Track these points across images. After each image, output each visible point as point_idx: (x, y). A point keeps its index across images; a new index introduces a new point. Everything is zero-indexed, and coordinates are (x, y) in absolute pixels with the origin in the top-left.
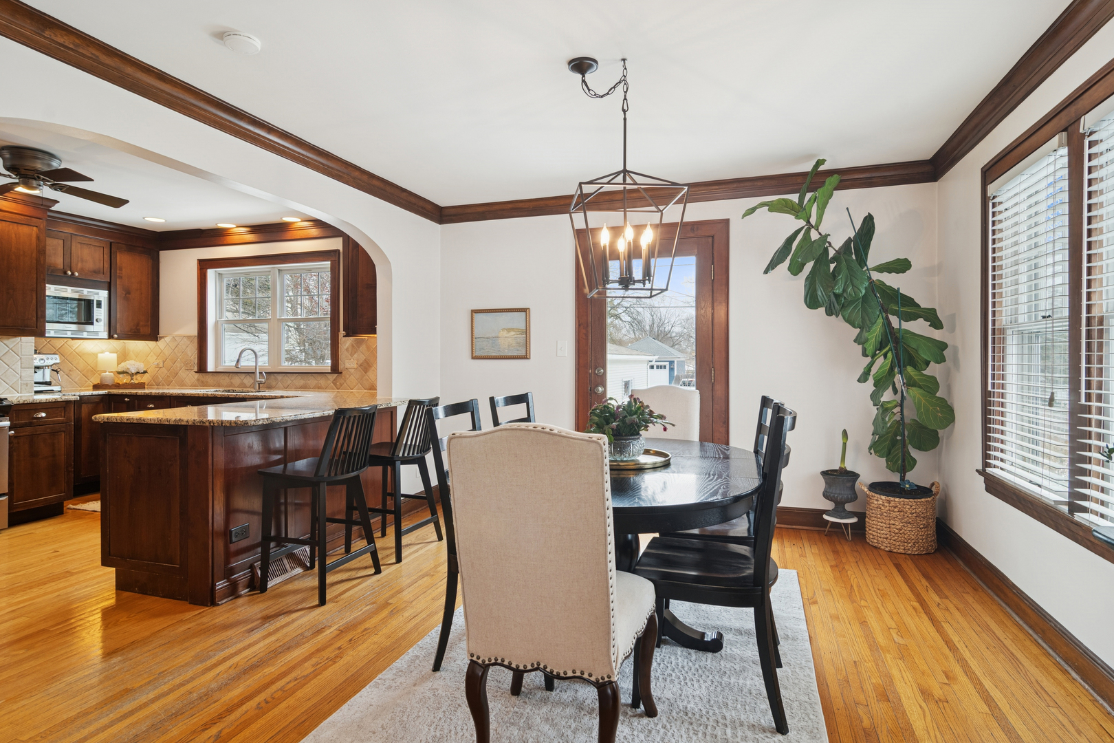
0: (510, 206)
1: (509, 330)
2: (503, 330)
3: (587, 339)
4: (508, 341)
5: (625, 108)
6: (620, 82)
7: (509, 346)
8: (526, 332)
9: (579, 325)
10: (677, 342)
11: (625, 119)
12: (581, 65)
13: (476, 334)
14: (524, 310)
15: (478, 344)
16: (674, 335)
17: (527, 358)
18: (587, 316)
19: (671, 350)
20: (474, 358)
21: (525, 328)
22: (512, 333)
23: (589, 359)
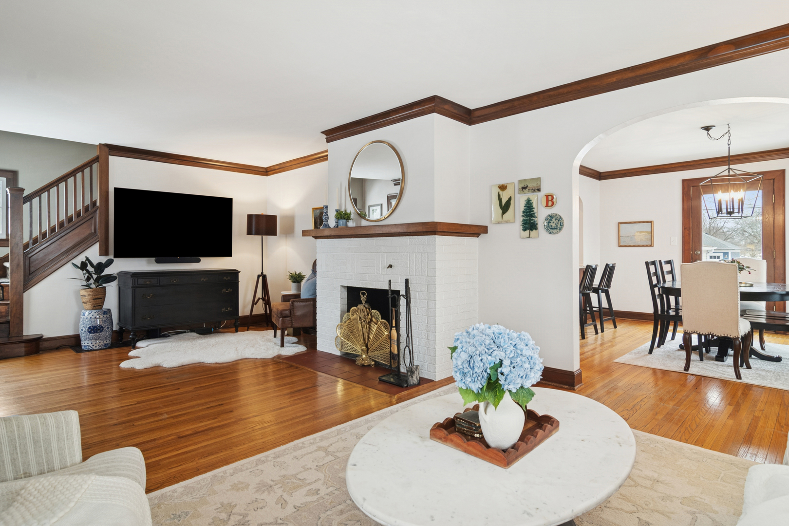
0: (641, 170)
1: (641, 232)
2: (637, 232)
3: (690, 236)
4: (641, 238)
5: (729, 143)
6: (726, 133)
7: (641, 240)
8: (652, 233)
9: (685, 229)
10: (730, 236)
11: (729, 148)
12: (707, 129)
13: (621, 234)
14: (651, 222)
15: (622, 239)
16: (725, 230)
17: (652, 246)
18: (689, 224)
19: (724, 243)
20: (619, 246)
21: (650, 231)
22: (643, 234)
23: (691, 247)
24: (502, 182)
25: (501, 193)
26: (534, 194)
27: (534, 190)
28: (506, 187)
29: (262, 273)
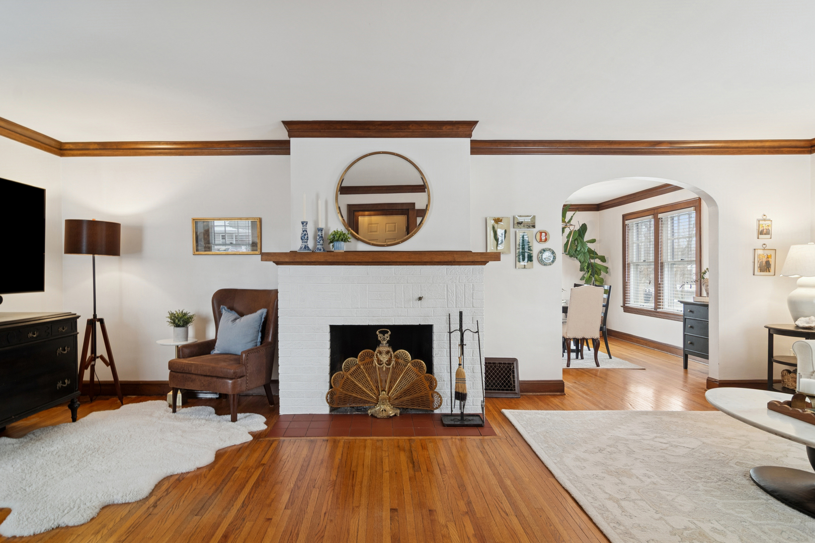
24: (497, 216)
25: (496, 226)
26: (529, 229)
27: (529, 226)
28: (501, 220)
29: (95, 315)
